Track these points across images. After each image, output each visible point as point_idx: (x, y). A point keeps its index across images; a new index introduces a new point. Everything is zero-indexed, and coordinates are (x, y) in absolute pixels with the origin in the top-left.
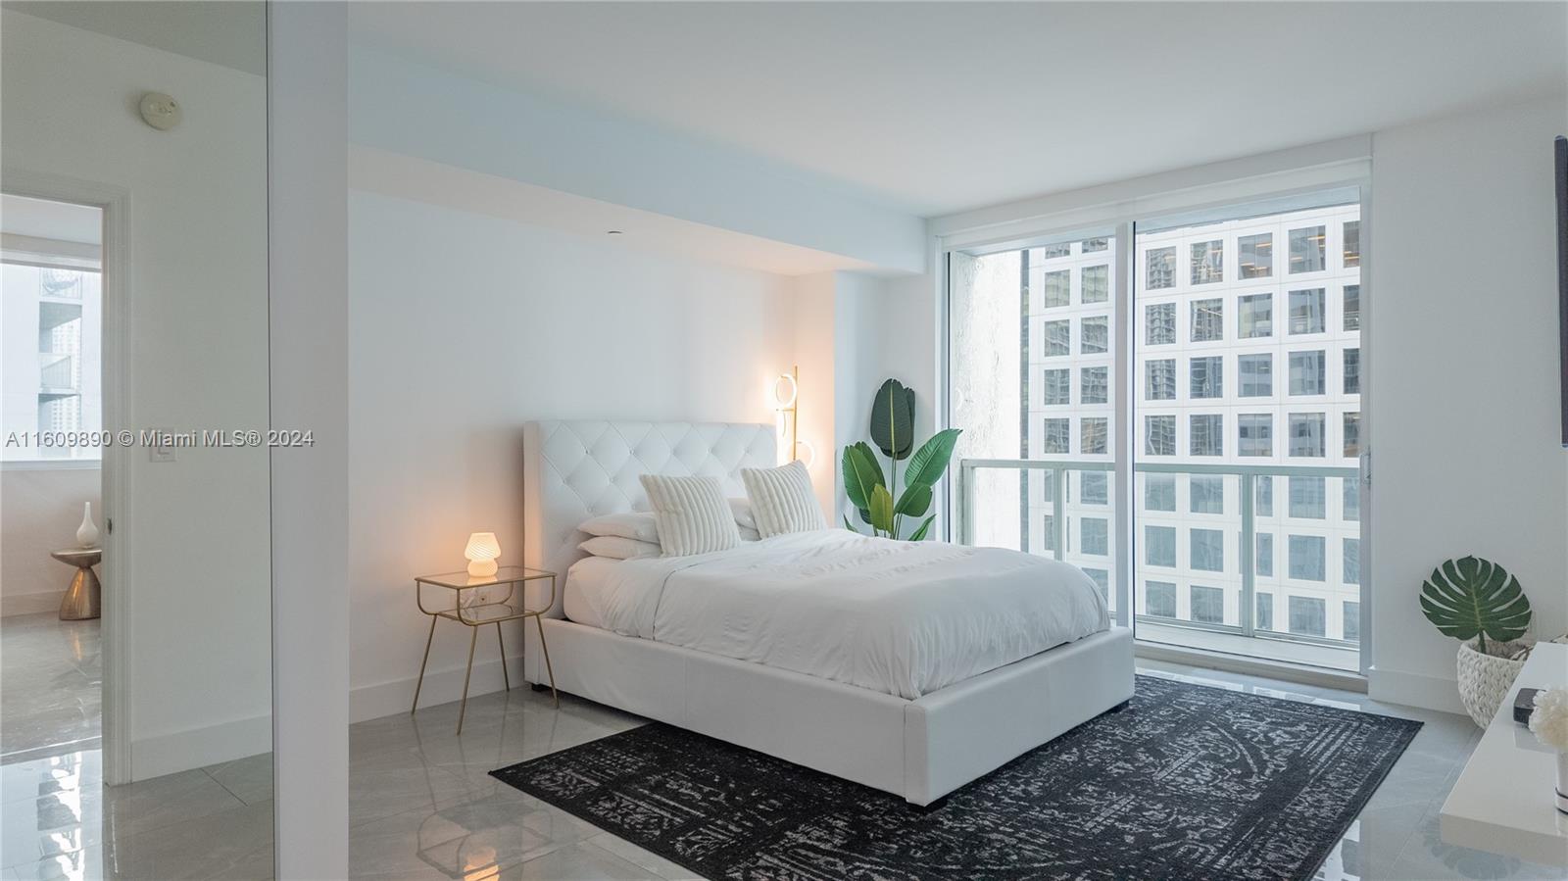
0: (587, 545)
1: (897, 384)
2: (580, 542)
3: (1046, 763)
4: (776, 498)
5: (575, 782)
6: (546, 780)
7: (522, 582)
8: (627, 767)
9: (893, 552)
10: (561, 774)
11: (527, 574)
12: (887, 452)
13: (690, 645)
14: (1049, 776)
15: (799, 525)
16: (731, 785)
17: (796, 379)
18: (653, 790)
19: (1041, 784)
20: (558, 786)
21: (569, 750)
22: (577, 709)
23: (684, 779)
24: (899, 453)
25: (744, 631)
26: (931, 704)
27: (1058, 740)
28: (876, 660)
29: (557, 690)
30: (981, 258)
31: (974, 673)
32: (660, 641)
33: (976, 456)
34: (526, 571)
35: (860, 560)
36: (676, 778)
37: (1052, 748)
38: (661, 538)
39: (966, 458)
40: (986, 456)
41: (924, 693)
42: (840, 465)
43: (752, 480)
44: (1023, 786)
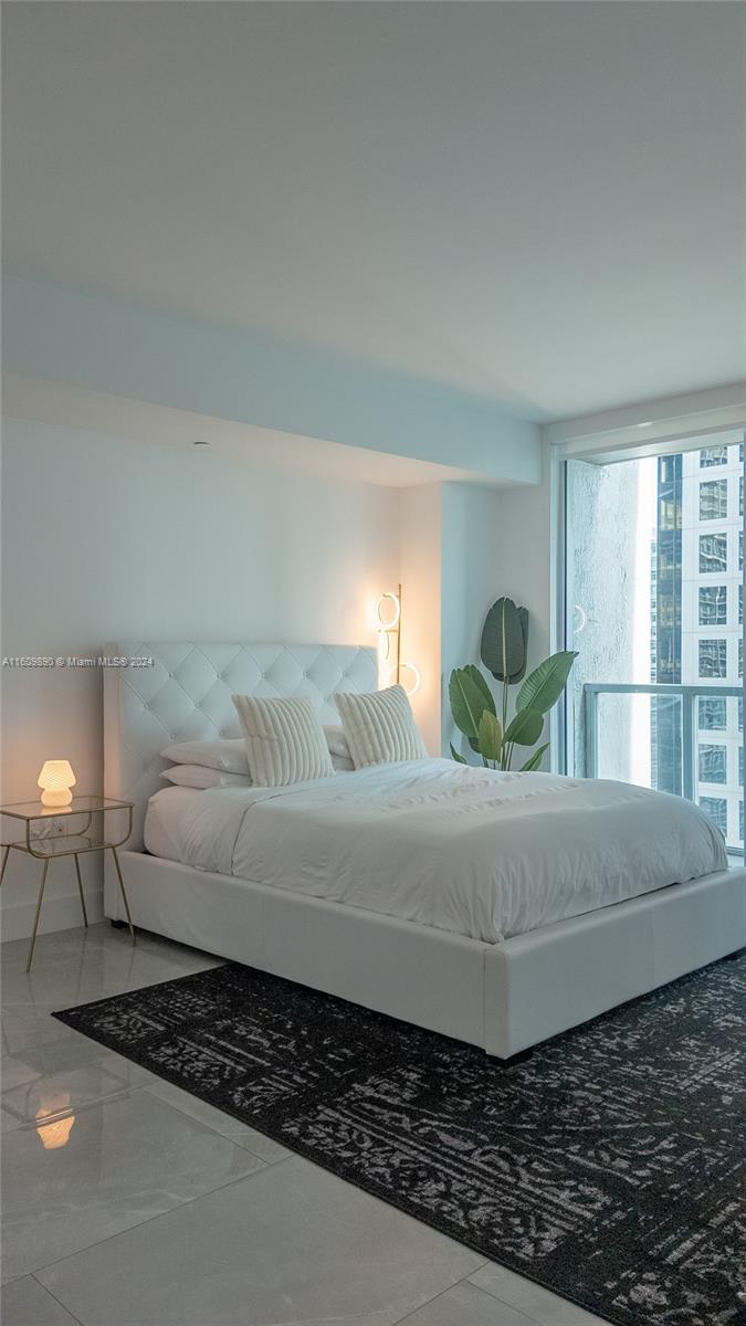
0: (172, 774)
1: (509, 603)
2: (161, 769)
3: (647, 1015)
4: (371, 726)
5: (140, 1024)
6: (109, 1022)
7: (101, 813)
8: (197, 1011)
9: (491, 782)
10: (126, 1017)
11: (107, 804)
12: (499, 676)
13: (268, 882)
14: (649, 1028)
15: (396, 754)
16: (304, 1033)
17: (399, 597)
18: (220, 1035)
19: (638, 1037)
20: (120, 1029)
21: (139, 991)
22: (155, 947)
23: (253, 1024)
24: (511, 677)
25: (322, 867)
26: (512, 949)
27: (665, 989)
28: (456, 901)
29: (135, 927)
30: (605, 467)
31: (566, 915)
32: (238, 877)
33: (599, 681)
34: (105, 802)
35: (455, 792)
36: (247, 1023)
37: (657, 997)
38: (252, 770)
39: (589, 682)
40: (611, 681)
41: (508, 936)
42: (447, 690)
43: (345, 705)
44: (618, 1039)
